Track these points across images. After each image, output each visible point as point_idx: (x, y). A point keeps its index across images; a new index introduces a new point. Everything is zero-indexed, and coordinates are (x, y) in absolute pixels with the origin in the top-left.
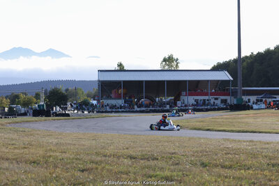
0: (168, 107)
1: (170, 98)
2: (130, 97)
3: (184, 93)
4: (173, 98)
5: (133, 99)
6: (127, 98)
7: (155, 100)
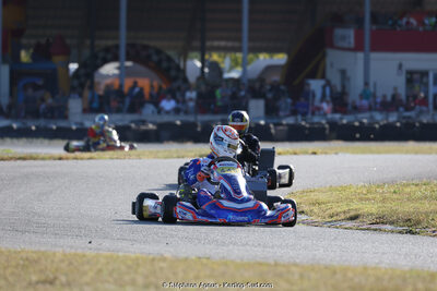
0: (258, 106)
1: (263, 60)
2: (41, 53)
3: (347, 35)
4: (281, 59)
5: (58, 60)
6: (24, 56)
7: (184, 71)
